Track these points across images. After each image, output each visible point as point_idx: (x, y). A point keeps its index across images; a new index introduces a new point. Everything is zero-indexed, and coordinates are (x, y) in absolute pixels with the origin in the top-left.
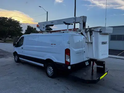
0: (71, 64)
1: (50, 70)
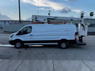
1: (64, 45)
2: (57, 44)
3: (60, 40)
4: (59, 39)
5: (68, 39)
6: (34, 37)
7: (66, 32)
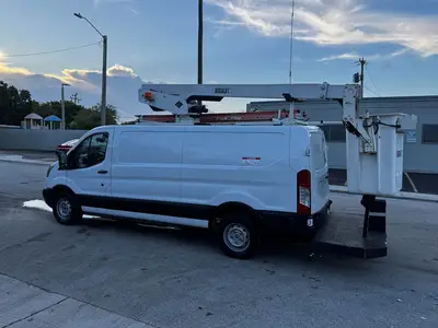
0: (313, 212)
1: (237, 237)
2: (204, 223)
3: (217, 204)
4: (215, 202)
5: (258, 204)
6: (113, 181)
7: (248, 164)
